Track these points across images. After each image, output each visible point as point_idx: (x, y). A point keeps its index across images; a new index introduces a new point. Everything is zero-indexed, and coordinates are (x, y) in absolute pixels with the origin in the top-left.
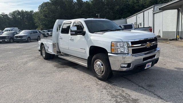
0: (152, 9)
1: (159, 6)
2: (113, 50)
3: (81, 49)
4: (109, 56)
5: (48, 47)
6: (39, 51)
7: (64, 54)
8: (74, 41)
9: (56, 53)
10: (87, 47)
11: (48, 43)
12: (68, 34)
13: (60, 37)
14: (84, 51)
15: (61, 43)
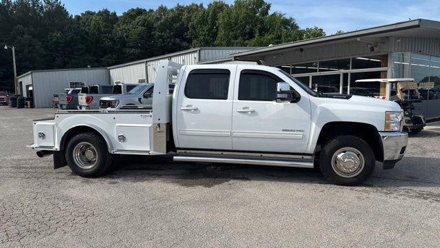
2: (387, 125)
3: (288, 132)
4: (384, 137)
5: (122, 138)
6: (41, 154)
7: (187, 151)
8: (257, 114)
9: (163, 152)
10: (314, 125)
11: (117, 125)
12: (226, 99)
13: (187, 107)
14: (300, 135)
15: (193, 123)
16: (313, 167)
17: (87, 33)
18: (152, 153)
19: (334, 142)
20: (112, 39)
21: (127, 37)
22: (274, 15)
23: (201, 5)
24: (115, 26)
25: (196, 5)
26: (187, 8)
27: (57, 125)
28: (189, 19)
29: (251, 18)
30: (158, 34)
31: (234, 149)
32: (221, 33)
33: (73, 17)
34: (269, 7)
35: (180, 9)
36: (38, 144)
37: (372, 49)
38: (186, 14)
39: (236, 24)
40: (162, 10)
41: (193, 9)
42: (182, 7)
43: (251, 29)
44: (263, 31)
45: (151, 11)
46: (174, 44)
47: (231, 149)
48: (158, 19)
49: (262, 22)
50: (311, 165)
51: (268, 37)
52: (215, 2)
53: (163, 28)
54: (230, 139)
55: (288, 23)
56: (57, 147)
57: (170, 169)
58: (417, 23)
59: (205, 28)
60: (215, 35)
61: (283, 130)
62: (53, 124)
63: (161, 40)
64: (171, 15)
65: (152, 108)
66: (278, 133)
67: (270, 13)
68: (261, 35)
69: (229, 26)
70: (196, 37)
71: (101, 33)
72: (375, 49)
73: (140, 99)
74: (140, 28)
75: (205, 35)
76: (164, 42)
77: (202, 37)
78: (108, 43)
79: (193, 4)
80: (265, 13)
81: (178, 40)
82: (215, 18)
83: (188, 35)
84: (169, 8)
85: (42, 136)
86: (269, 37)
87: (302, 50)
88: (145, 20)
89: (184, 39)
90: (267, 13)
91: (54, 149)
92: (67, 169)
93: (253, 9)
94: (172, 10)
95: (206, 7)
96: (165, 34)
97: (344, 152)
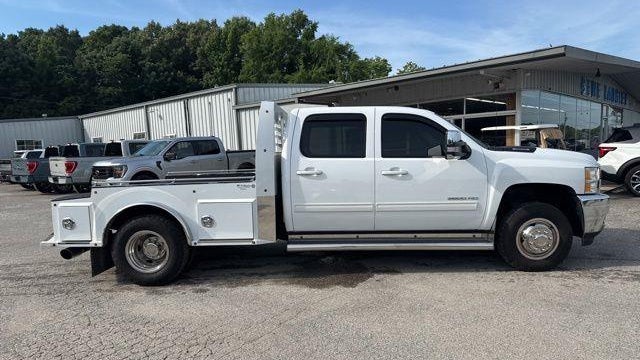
0: (231, 95)
1: (298, 90)
2: (587, 186)
3: (452, 202)
4: (585, 202)
5: (208, 222)
6: (69, 253)
7: (303, 235)
8: (411, 177)
9: (271, 238)
10: (492, 189)
11: (199, 201)
12: (364, 157)
13: (307, 169)
14: (473, 204)
15: (315, 195)
16: (492, 248)
17: (32, 64)
18: (257, 241)
19: (519, 212)
20: (74, 73)
21: (99, 69)
22: (323, 38)
23: (214, 22)
24: (78, 52)
25: (207, 22)
26: (193, 26)
27: (95, 207)
28: (196, 42)
29: (289, 42)
30: (148, 64)
31: (377, 229)
32: (248, 63)
33: (6, 38)
34: (314, 27)
35: (182, 29)
36: (60, 237)
37: (497, 86)
38: (191, 36)
39: (270, 51)
40: (154, 28)
41: (202, 28)
42: (185, 25)
43: (292, 60)
44: (310, 61)
45: (136, 30)
46: (174, 79)
47: (372, 229)
48: (148, 42)
49: (307, 49)
50: (490, 246)
51: (317, 70)
52: (234, 19)
53: (157, 55)
54: (372, 215)
55: (343, 51)
56: (97, 241)
57: (269, 264)
58: (562, 51)
59: (223, 56)
60: (238, 67)
61: (450, 199)
62: (88, 204)
63: (154, 73)
64: (168, 36)
65: (254, 175)
66: (442, 203)
67: (318, 35)
68: (307, 67)
69: (260, 54)
70: (208, 69)
71: (54, 61)
72: (501, 85)
73: (158, 163)
74: (120, 56)
75: (222, 66)
76: (158, 76)
77: (218, 70)
78: (68, 79)
79: (202, 21)
80: (310, 35)
81: (180, 74)
82: (236, 41)
83: (196, 65)
84: (164, 25)
85: (70, 224)
86: (320, 71)
87: (397, 88)
88: (127, 44)
89: (190, 72)
90: (313, 36)
91: (92, 245)
92: (110, 275)
93: (293, 30)
94: (169, 29)
95: (221, 25)
96: (162, 64)
97: (533, 225)
